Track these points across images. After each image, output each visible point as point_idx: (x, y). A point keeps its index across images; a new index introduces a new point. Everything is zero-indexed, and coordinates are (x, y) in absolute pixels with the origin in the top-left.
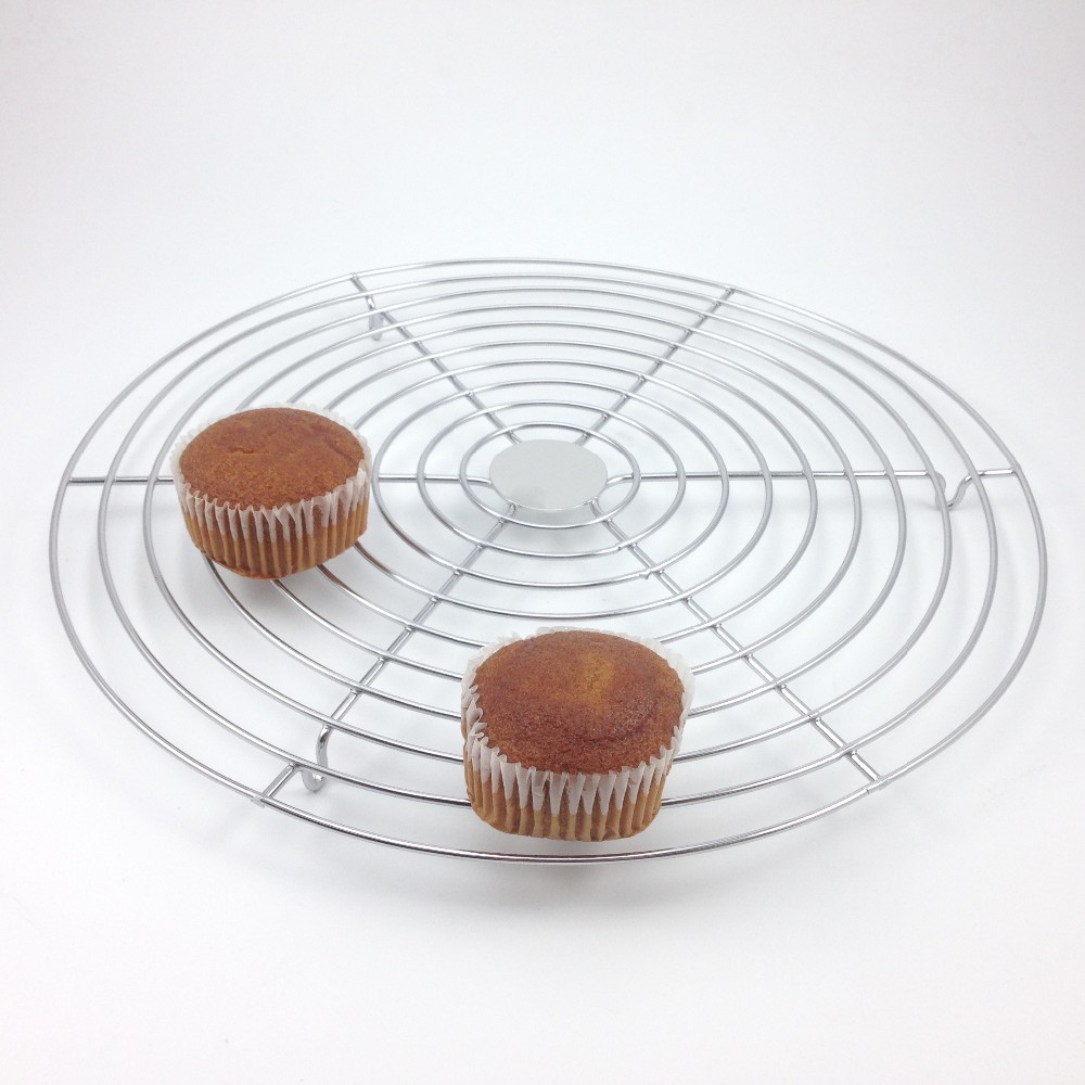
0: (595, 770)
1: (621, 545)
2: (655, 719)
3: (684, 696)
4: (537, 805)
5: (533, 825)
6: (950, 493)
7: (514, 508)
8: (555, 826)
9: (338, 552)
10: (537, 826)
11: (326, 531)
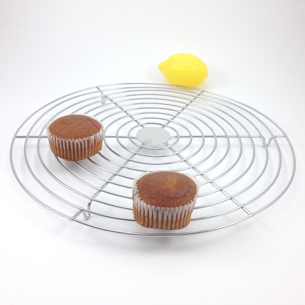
0: (172, 207)
1: (175, 154)
2: (189, 193)
3: (197, 188)
4: (155, 218)
5: (153, 225)
6: (267, 142)
7: (144, 144)
8: (160, 224)
9: (94, 155)
10: (155, 225)
11: (91, 148)
